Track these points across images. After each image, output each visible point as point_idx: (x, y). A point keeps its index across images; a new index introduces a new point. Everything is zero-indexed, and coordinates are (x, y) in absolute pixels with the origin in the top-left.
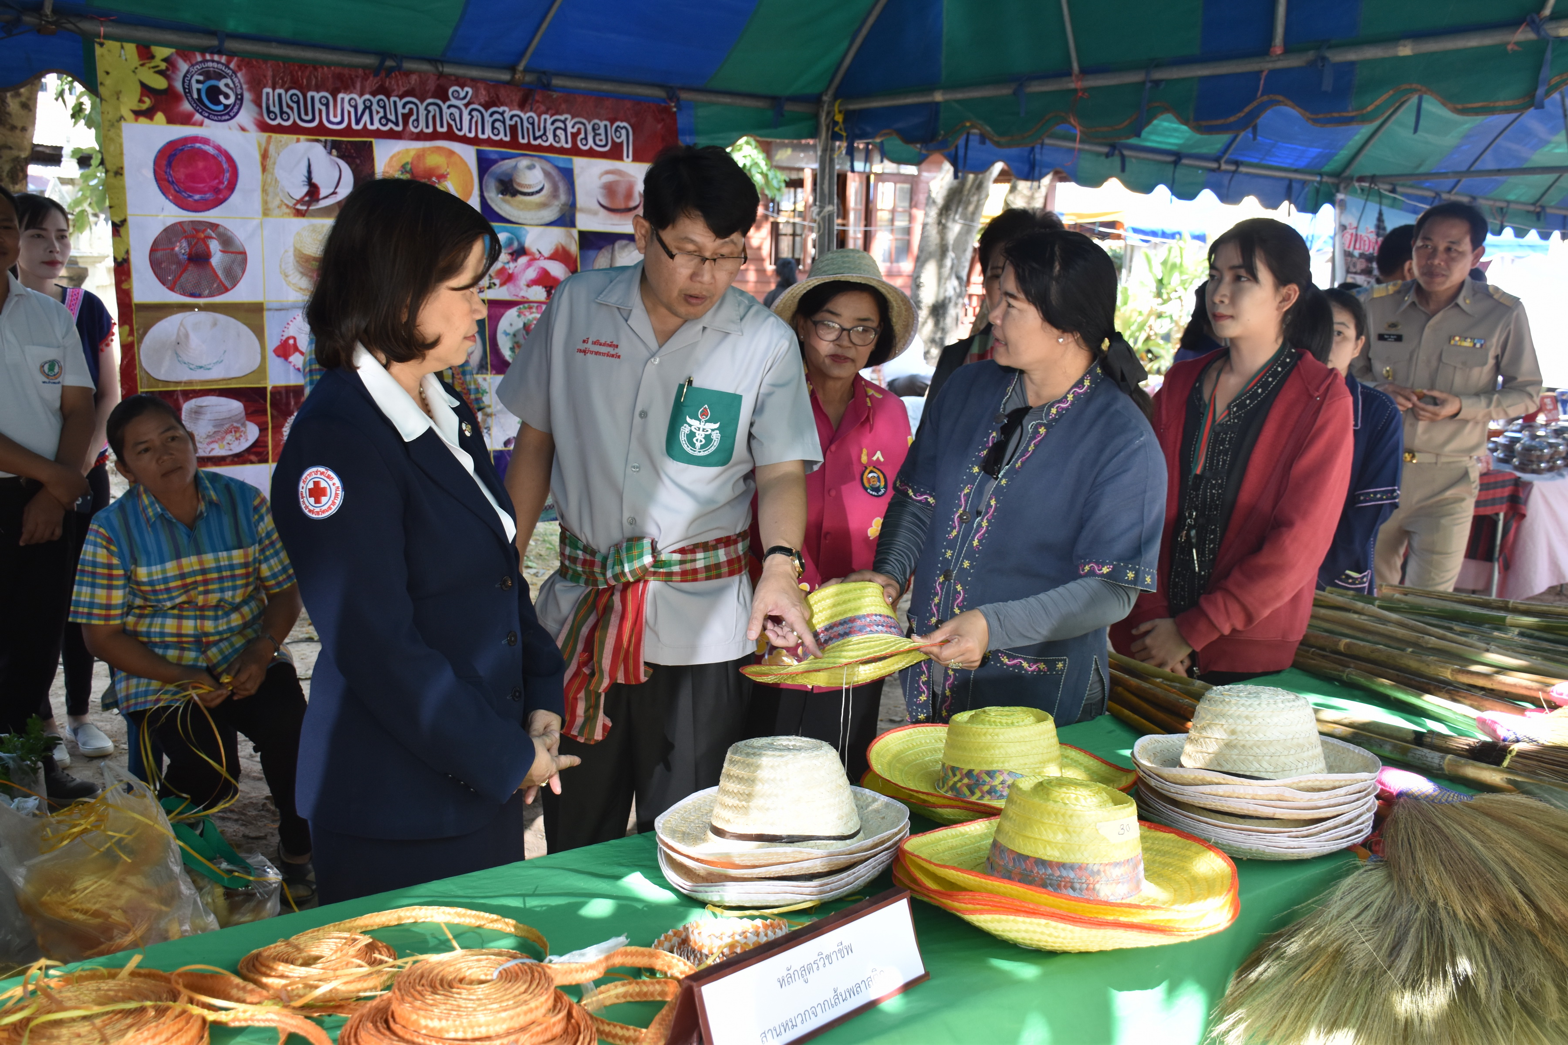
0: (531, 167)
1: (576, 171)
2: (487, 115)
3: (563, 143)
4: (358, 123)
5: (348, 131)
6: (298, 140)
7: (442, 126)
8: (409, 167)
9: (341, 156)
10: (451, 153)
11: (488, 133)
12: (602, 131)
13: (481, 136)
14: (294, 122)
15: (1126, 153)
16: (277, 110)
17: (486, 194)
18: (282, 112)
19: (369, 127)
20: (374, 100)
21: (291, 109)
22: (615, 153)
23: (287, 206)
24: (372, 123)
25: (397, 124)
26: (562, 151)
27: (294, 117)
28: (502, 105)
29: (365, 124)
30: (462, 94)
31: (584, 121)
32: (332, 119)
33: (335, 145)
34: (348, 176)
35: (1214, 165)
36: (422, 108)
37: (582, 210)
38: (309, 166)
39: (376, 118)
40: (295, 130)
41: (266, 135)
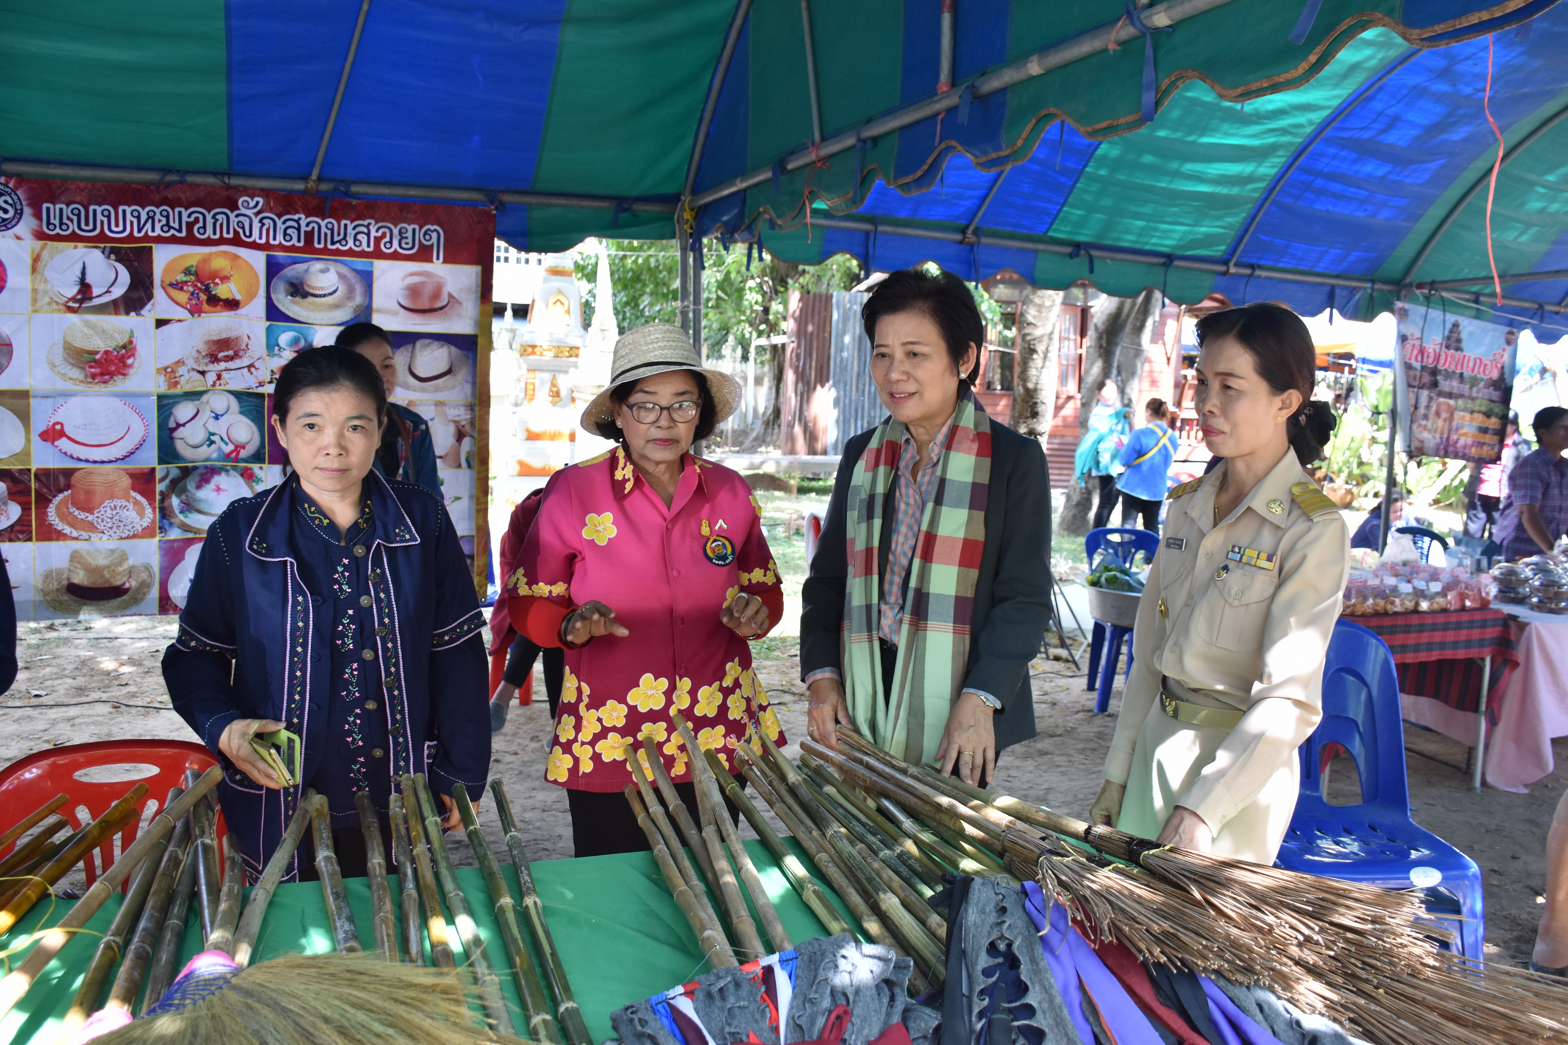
0: (325, 271)
1: (376, 274)
2: (279, 223)
3: (364, 246)
4: (139, 231)
5: (131, 238)
6: (76, 247)
7: (228, 232)
8: (194, 269)
9: (118, 260)
10: (236, 257)
11: (280, 238)
12: (409, 234)
13: (272, 242)
14: (74, 231)
15: (1094, 253)
16: (57, 222)
17: (273, 296)
18: (61, 223)
19: (150, 234)
20: (158, 211)
21: (72, 220)
22: (424, 254)
23: (57, 303)
24: (153, 230)
25: (180, 231)
26: (363, 254)
27: (73, 227)
28: (297, 212)
29: (147, 232)
30: (252, 204)
31: (390, 225)
32: (113, 228)
33: (113, 251)
34: (125, 277)
35: (1222, 268)
36: (209, 217)
37: (379, 311)
38: (84, 268)
39: (158, 227)
40: (74, 238)
41: (41, 243)
